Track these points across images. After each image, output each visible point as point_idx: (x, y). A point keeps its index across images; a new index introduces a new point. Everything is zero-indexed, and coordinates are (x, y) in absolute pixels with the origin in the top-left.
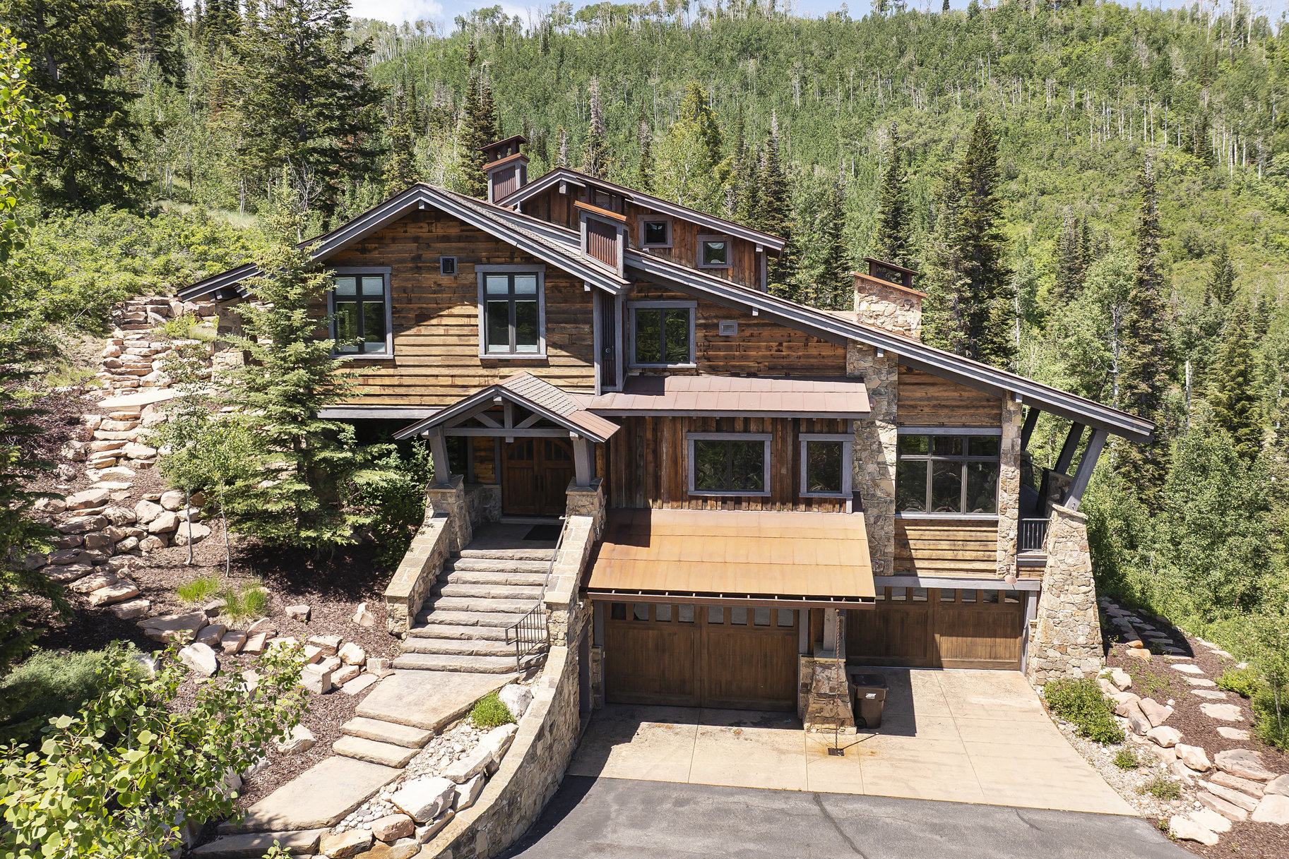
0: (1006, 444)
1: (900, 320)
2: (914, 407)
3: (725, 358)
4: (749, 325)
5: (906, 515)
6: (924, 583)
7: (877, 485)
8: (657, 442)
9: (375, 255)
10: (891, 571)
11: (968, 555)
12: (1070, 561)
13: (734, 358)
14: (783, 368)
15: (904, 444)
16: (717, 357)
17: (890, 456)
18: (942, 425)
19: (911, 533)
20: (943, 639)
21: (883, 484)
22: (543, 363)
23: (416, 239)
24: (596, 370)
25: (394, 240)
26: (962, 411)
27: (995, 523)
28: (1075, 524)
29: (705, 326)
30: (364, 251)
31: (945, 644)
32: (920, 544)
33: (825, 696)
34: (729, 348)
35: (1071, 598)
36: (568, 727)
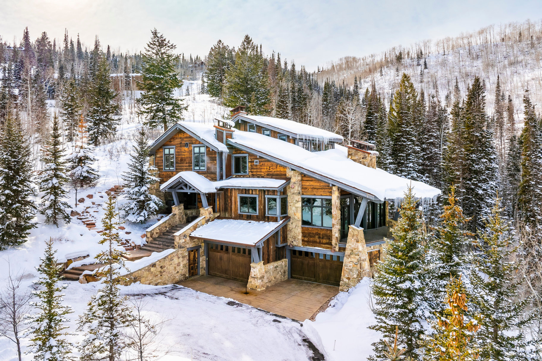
0: (333, 202)
1: (362, 162)
2: (306, 188)
4: (262, 161)
6: (310, 250)
8: (231, 196)
9: (173, 143)
10: (300, 245)
11: (324, 242)
12: (353, 246)
13: (258, 172)
14: (271, 175)
15: (304, 201)
16: (254, 171)
17: (299, 204)
18: (315, 195)
21: (297, 214)
22: (206, 172)
23: (181, 138)
24: (217, 175)
25: (176, 138)
26: (321, 190)
27: (331, 230)
29: (251, 162)
30: (170, 142)
33: (253, 278)
34: (257, 169)
36: (178, 272)
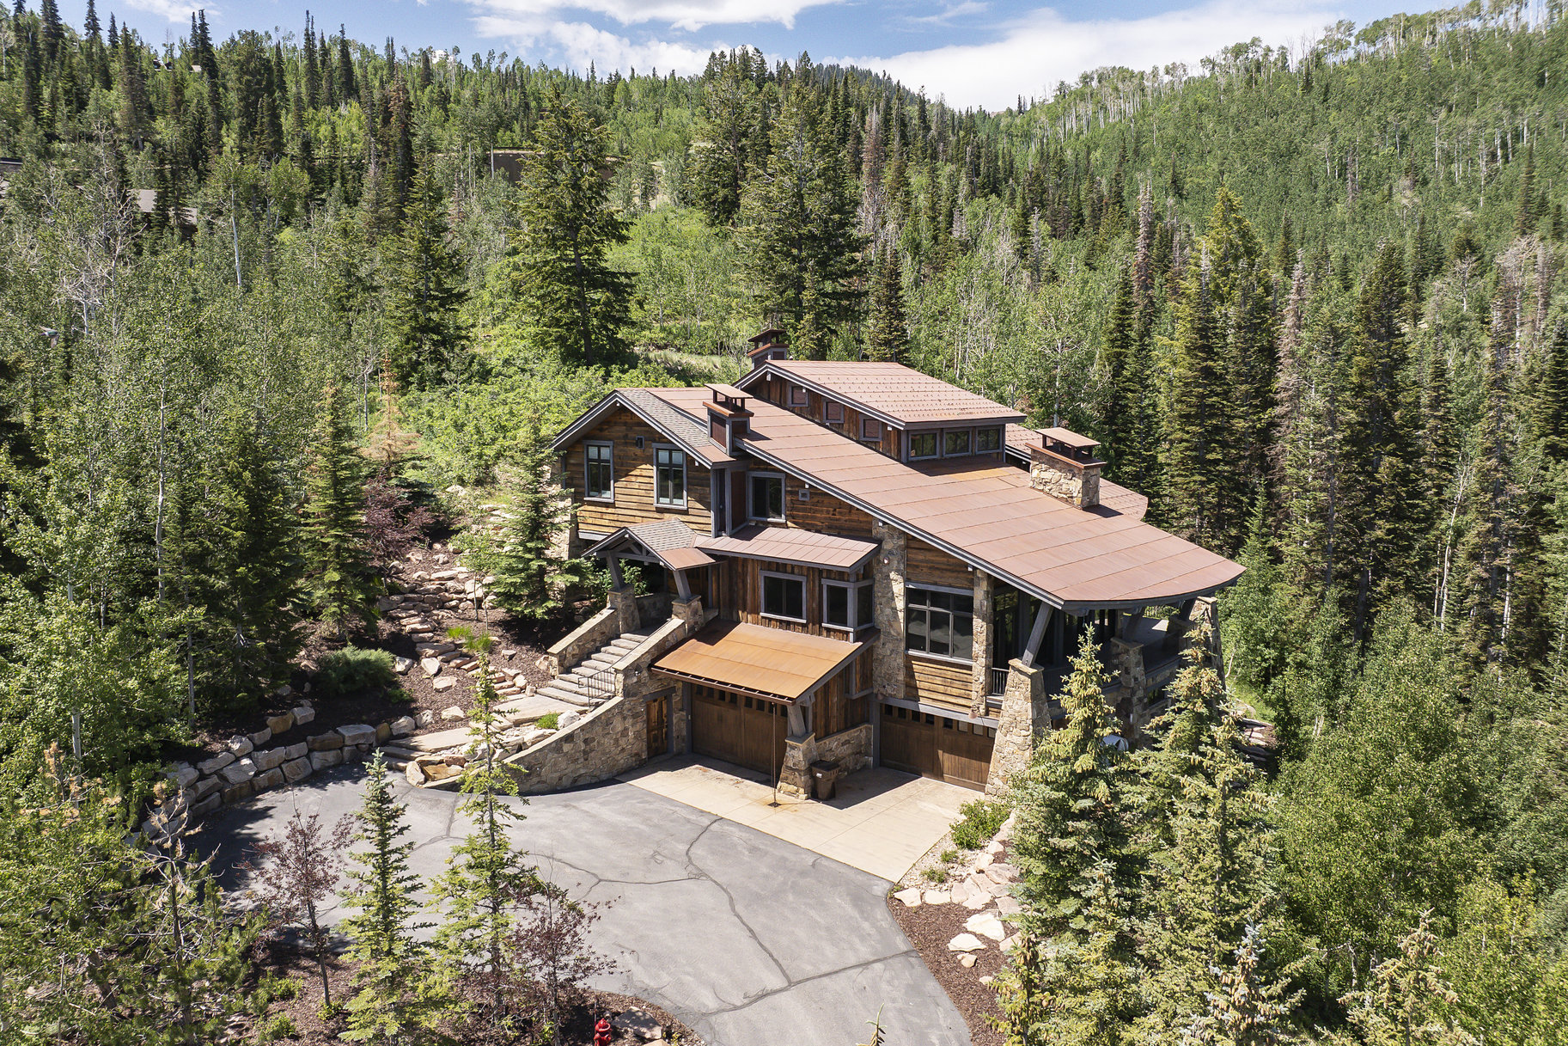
0: (976, 604)
1: (1064, 487)
2: (917, 567)
3: (803, 517)
4: (816, 494)
5: (912, 652)
6: (923, 709)
7: (891, 626)
8: (745, 574)
9: (606, 433)
10: (902, 695)
11: (955, 691)
12: (1016, 708)
13: (807, 517)
14: (836, 528)
15: (911, 596)
16: (798, 516)
17: (900, 604)
18: (935, 584)
19: (916, 666)
20: (946, 755)
21: (895, 625)
22: (685, 513)
23: (625, 424)
24: (712, 521)
25: (616, 423)
26: (949, 574)
27: (970, 668)
28: (1023, 677)
29: (791, 493)
30: (601, 430)
31: (946, 759)
32: (922, 677)
33: (791, 769)
34: (804, 510)
35: (1015, 739)
36: (623, 749)
